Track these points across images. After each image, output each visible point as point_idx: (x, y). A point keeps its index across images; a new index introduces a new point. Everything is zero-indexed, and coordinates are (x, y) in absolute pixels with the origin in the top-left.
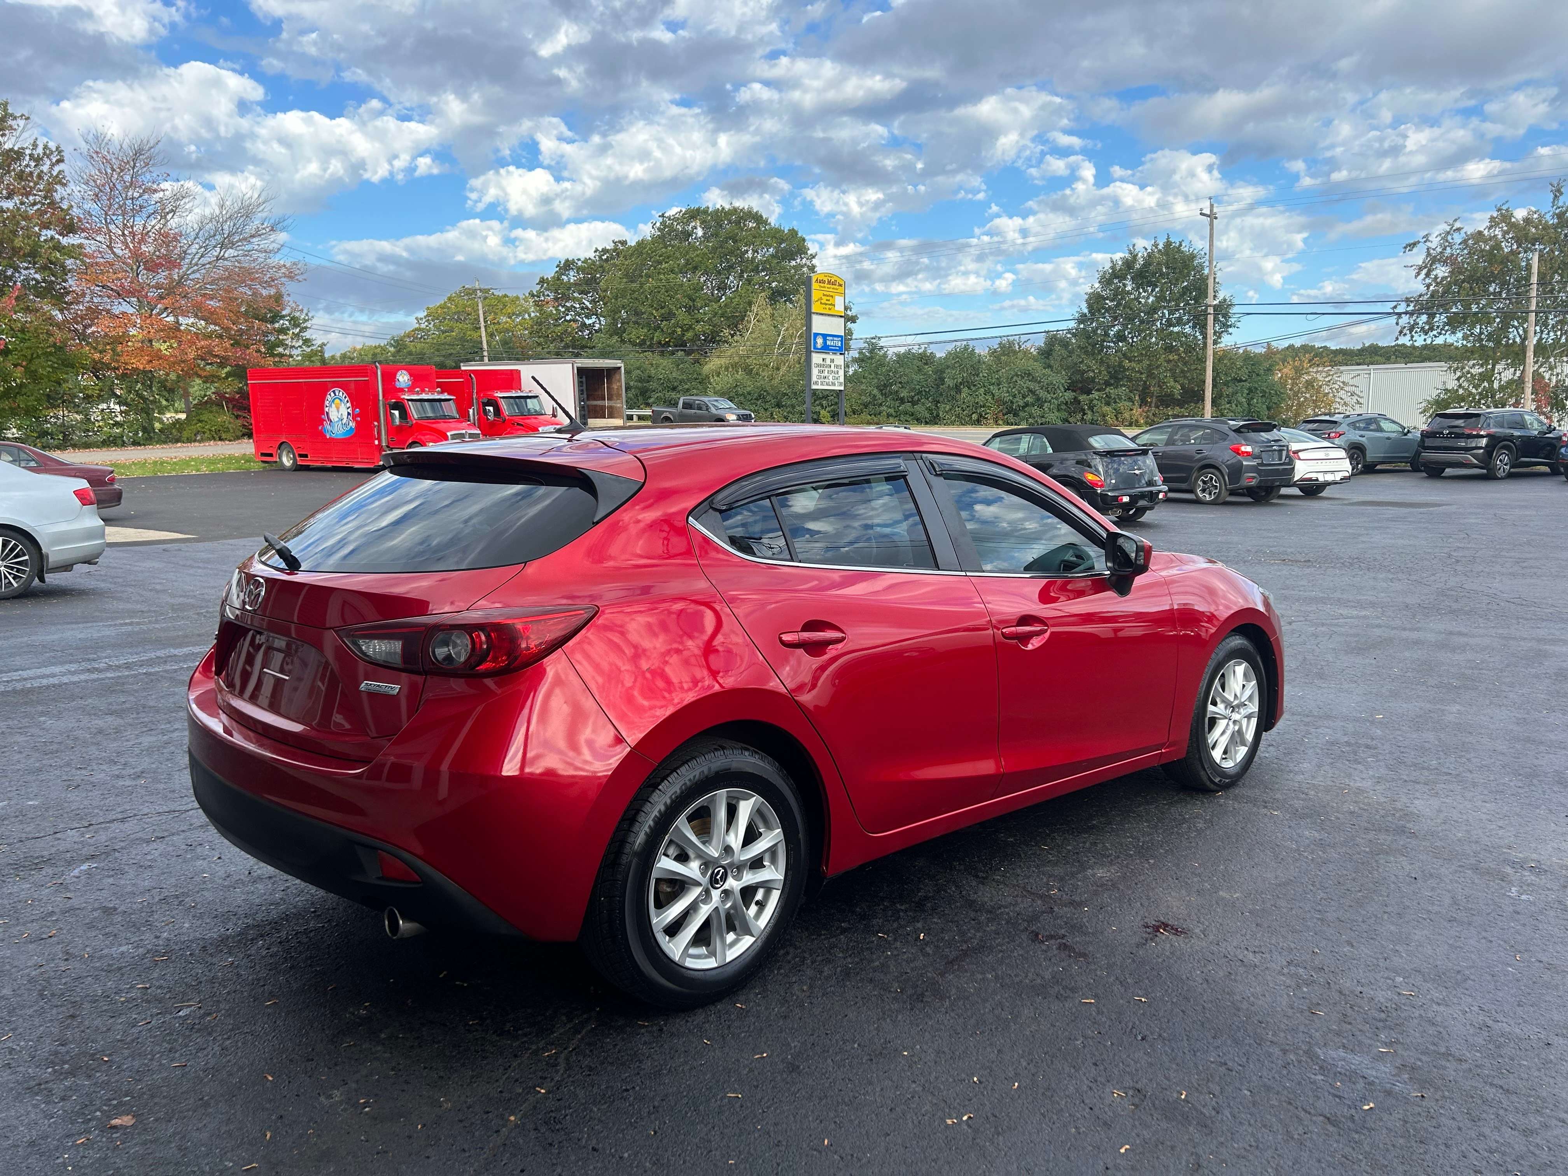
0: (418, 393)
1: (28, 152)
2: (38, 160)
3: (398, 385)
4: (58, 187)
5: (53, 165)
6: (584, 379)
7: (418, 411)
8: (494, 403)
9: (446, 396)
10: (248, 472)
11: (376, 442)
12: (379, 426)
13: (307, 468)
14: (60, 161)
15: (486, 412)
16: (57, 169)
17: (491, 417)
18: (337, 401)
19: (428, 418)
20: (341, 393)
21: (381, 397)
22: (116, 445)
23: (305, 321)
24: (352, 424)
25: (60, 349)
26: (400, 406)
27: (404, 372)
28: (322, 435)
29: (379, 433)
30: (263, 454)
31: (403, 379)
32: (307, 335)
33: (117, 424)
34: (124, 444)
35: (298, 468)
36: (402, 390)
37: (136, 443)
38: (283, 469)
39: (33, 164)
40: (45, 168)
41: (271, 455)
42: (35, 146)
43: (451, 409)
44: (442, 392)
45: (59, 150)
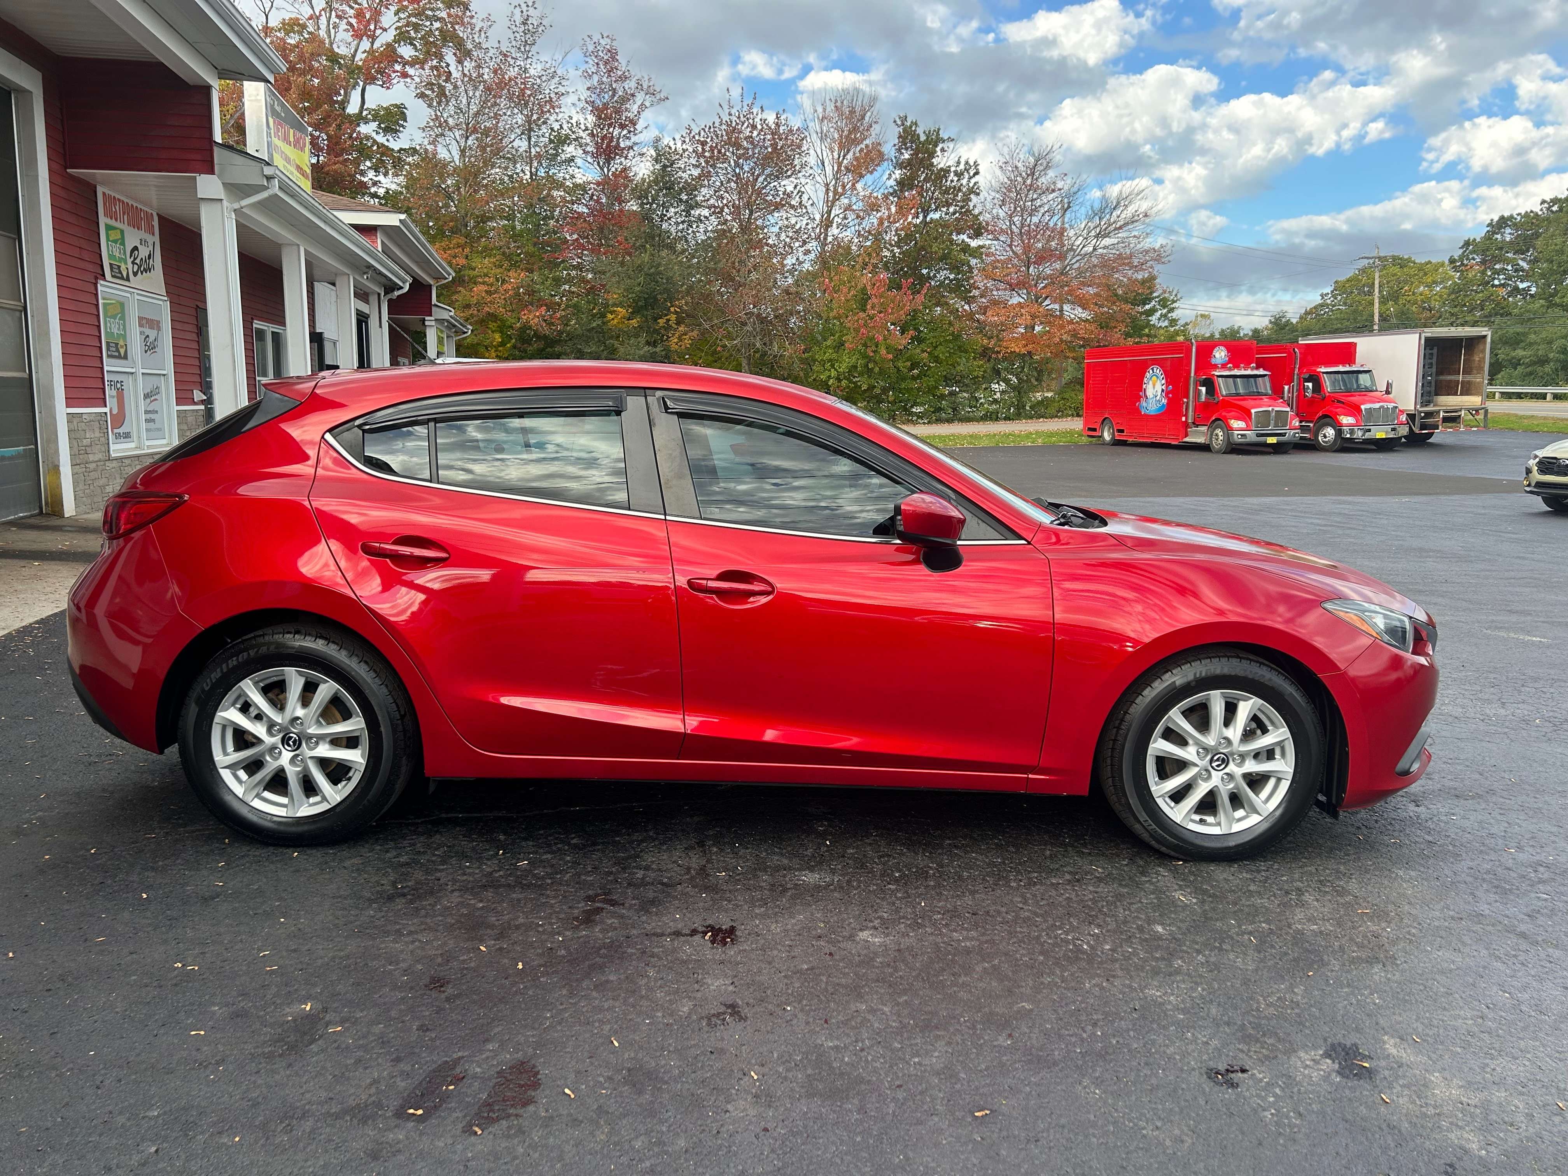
0: (1230, 369)
1: (953, 169)
2: (959, 175)
3: (1213, 361)
4: (972, 196)
5: (970, 178)
6: (1435, 351)
7: (1227, 386)
8: (1316, 379)
9: (1261, 372)
10: (1077, 446)
11: (1184, 419)
12: (1188, 403)
13: (1123, 443)
14: (977, 173)
15: (1305, 389)
16: (973, 181)
17: (1309, 394)
18: (1154, 378)
19: (1238, 394)
20: (1158, 370)
21: (1192, 374)
22: (991, 419)
23: (1174, 302)
24: (1164, 401)
25: (957, 337)
26: (1210, 384)
27: (1222, 348)
28: (1138, 410)
29: (1187, 409)
30: (1090, 429)
31: (1220, 355)
32: (1174, 315)
33: (995, 401)
34: (997, 419)
35: (1116, 443)
36: (1215, 367)
37: (1007, 418)
38: (1104, 444)
39: (956, 179)
40: (964, 182)
41: (1095, 430)
42: (959, 163)
43: (1265, 386)
44: (1257, 368)
45: (976, 164)
